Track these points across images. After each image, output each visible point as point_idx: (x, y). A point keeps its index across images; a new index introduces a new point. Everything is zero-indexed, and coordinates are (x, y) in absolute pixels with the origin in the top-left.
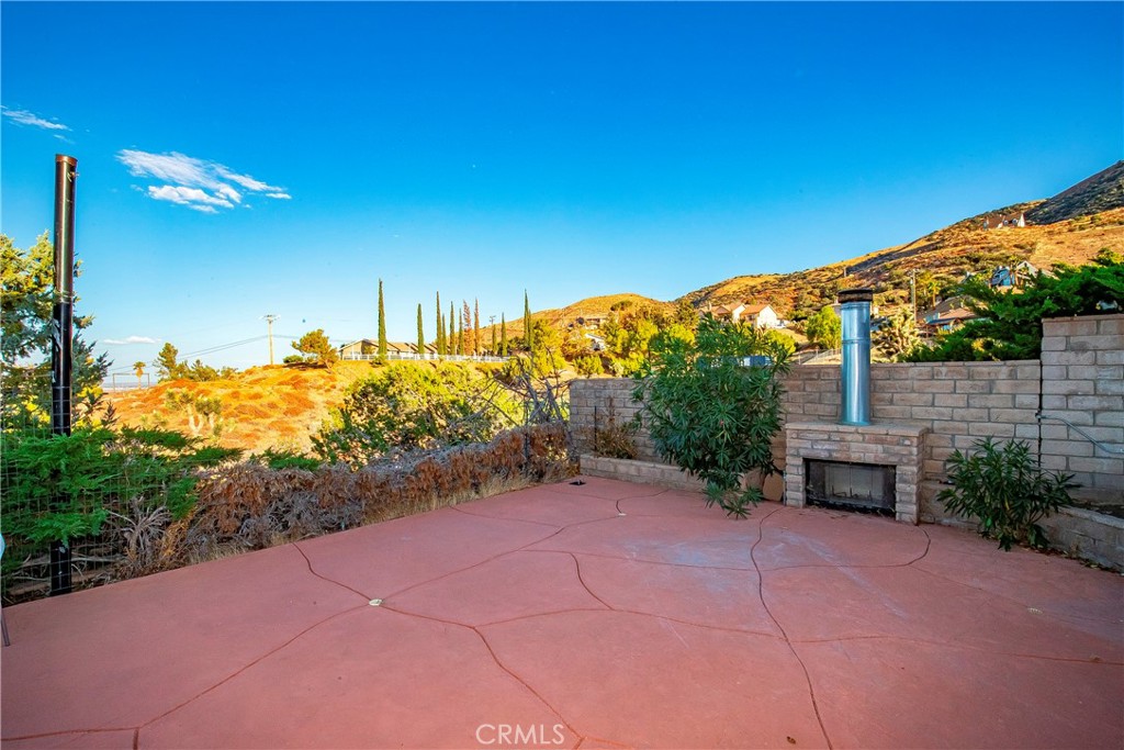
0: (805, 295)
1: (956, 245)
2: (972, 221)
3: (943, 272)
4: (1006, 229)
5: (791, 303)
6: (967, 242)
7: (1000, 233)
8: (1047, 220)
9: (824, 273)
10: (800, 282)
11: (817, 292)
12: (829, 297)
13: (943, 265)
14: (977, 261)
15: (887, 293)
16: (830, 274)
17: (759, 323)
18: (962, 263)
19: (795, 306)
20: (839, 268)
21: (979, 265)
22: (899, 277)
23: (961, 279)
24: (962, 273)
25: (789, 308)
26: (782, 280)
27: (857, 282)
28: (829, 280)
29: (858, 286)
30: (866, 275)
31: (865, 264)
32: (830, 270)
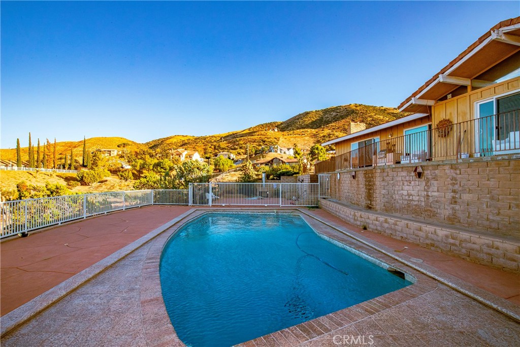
0: (209, 148)
1: (258, 135)
3: (255, 144)
4: (272, 132)
5: (203, 151)
6: (261, 135)
7: (270, 132)
8: (282, 130)
9: (213, 138)
10: (203, 141)
11: (213, 147)
12: (217, 150)
13: (255, 142)
14: (264, 142)
15: (238, 150)
16: (215, 139)
17: (194, 158)
18: (260, 142)
19: (205, 152)
20: (218, 136)
21: (265, 143)
22: (241, 144)
23: (260, 148)
24: (260, 145)
25: (202, 152)
26: (196, 139)
27: (227, 145)
28: (215, 141)
29: (228, 146)
30: (230, 142)
31: (228, 136)
32: (215, 137)
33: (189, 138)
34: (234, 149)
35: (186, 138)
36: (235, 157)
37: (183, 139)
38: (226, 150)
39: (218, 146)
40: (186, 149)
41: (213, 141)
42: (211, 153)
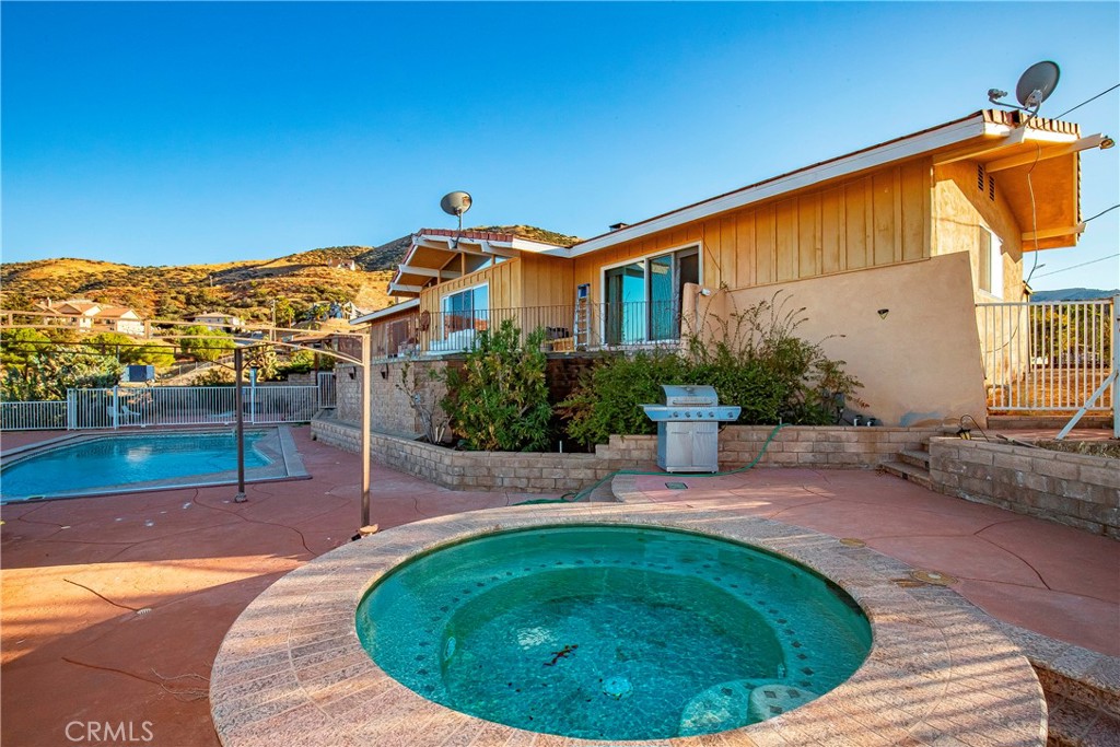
0: (169, 300)
1: (308, 276)
2: (323, 252)
3: (298, 297)
4: (343, 270)
5: (151, 307)
6: (316, 275)
7: (338, 272)
8: (371, 267)
9: (186, 274)
10: (156, 279)
11: (182, 298)
12: (196, 305)
13: (298, 291)
14: (322, 292)
15: (252, 309)
16: (192, 276)
18: (312, 292)
19: (158, 311)
20: (202, 270)
21: (324, 296)
22: (263, 295)
23: (310, 306)
24: (312, 300)
25: (150, 310)
26: (131, 272)
27: (224, 295)
28: (192, 282)
29: (225, 298)
30: (233, 289)
31: (230, 271)
32: (192, 271)
33: (111, 268)
34: (242, 307)
35: (100, 268)
36: (243, 324)
37: (89, 270)
38: (220, 308)
39: (198, 297)
40: (95, 301)
41: (185, 281)
42: (175, 312)
